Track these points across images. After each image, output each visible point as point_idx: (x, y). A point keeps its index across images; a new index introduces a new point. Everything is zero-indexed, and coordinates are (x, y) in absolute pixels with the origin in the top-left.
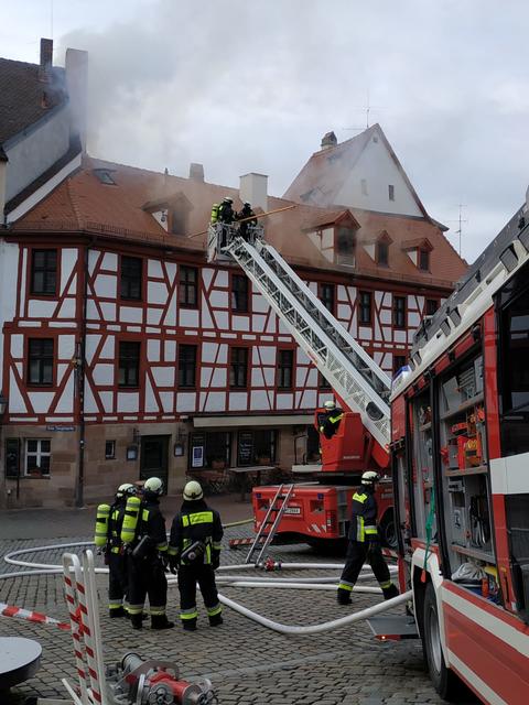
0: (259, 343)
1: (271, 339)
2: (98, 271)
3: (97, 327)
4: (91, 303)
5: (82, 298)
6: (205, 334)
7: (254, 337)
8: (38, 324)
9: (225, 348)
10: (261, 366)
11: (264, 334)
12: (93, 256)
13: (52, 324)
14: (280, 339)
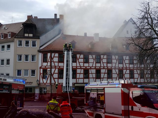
0: (91, 69)
1: (94, 68)
2: (54, 57)
3: (54, 67)
4: (53, 63)
5: (51, 62)
6: (78, 67)
7: (90, 68)
8: (44, 67)
9: (82, 70)
10: (92, 73)
11: (92, 67)
12: (53, 54)
13: (46, 67)
14: (96, 68)
